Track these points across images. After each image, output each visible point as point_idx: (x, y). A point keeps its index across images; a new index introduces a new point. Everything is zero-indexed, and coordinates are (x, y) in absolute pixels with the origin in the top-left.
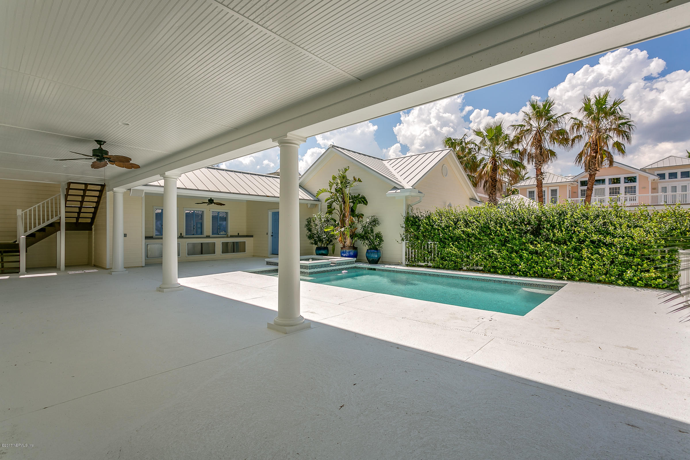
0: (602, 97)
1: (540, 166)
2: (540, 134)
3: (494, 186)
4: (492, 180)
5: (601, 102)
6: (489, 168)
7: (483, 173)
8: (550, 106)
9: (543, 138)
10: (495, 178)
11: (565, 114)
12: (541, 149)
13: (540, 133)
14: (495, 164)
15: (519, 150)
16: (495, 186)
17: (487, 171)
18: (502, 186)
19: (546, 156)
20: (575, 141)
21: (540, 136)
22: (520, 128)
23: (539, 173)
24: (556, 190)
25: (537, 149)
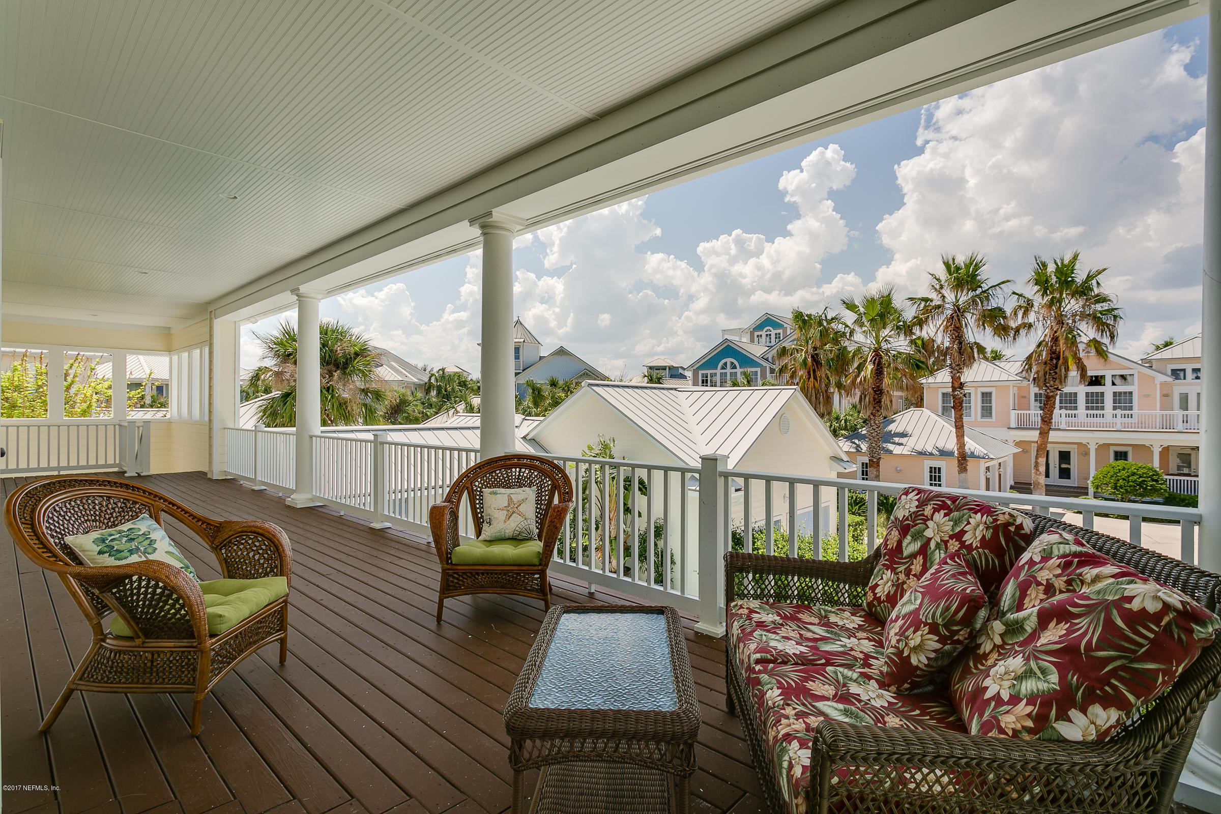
0: (1066, 262)
1: (959, 372)
2: (958, 316)
3: (878, 402)
4: (875, 391)
5: (1065, 273)
6: (869, 372)
7: (859, 380)
8: (977, 267)
9: (964, 323)
10: (879, 387)
11: (1003, 283)
12: (960, 343)
13: (959, 312)
14: (879, 363)
15: (923, 339)
16: (880, 402)
17: (865, 378)
18: (891, 401)
19: (969, 357)
20: (1021, 331)
21: (959, 320)
22: (923, 304)
23: (956, 385)
24: (990, 393)
25: (954, 342)
